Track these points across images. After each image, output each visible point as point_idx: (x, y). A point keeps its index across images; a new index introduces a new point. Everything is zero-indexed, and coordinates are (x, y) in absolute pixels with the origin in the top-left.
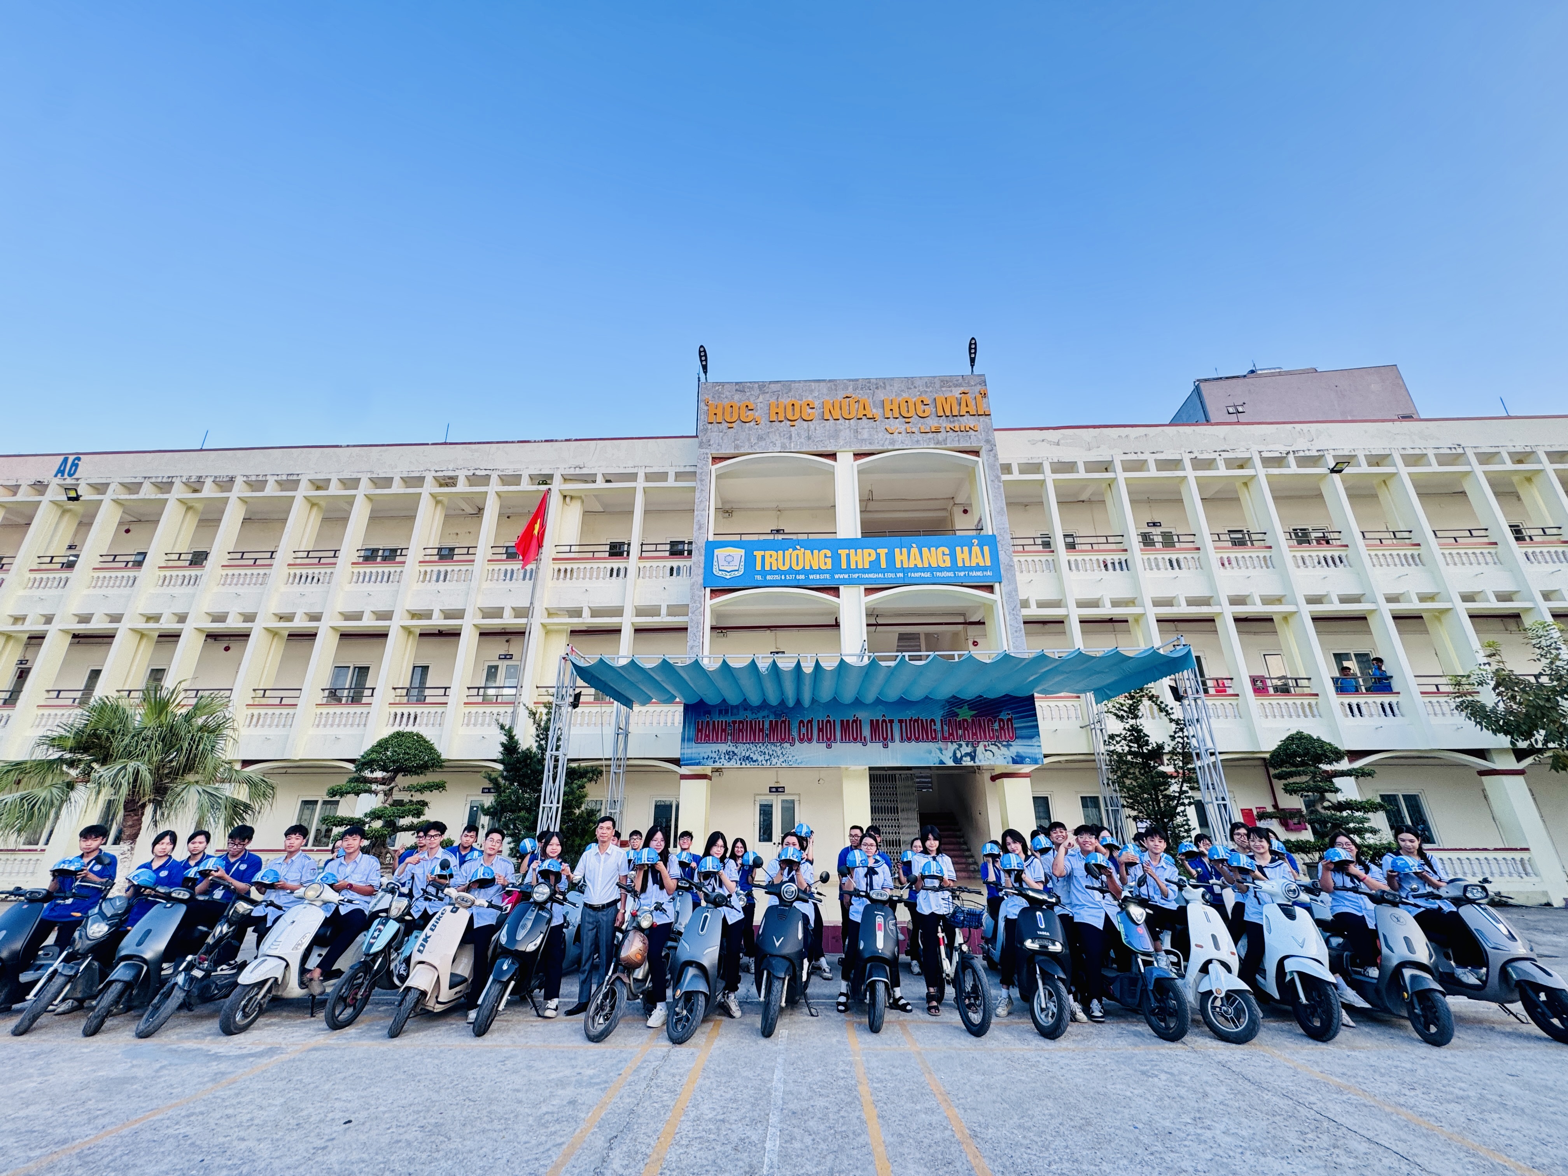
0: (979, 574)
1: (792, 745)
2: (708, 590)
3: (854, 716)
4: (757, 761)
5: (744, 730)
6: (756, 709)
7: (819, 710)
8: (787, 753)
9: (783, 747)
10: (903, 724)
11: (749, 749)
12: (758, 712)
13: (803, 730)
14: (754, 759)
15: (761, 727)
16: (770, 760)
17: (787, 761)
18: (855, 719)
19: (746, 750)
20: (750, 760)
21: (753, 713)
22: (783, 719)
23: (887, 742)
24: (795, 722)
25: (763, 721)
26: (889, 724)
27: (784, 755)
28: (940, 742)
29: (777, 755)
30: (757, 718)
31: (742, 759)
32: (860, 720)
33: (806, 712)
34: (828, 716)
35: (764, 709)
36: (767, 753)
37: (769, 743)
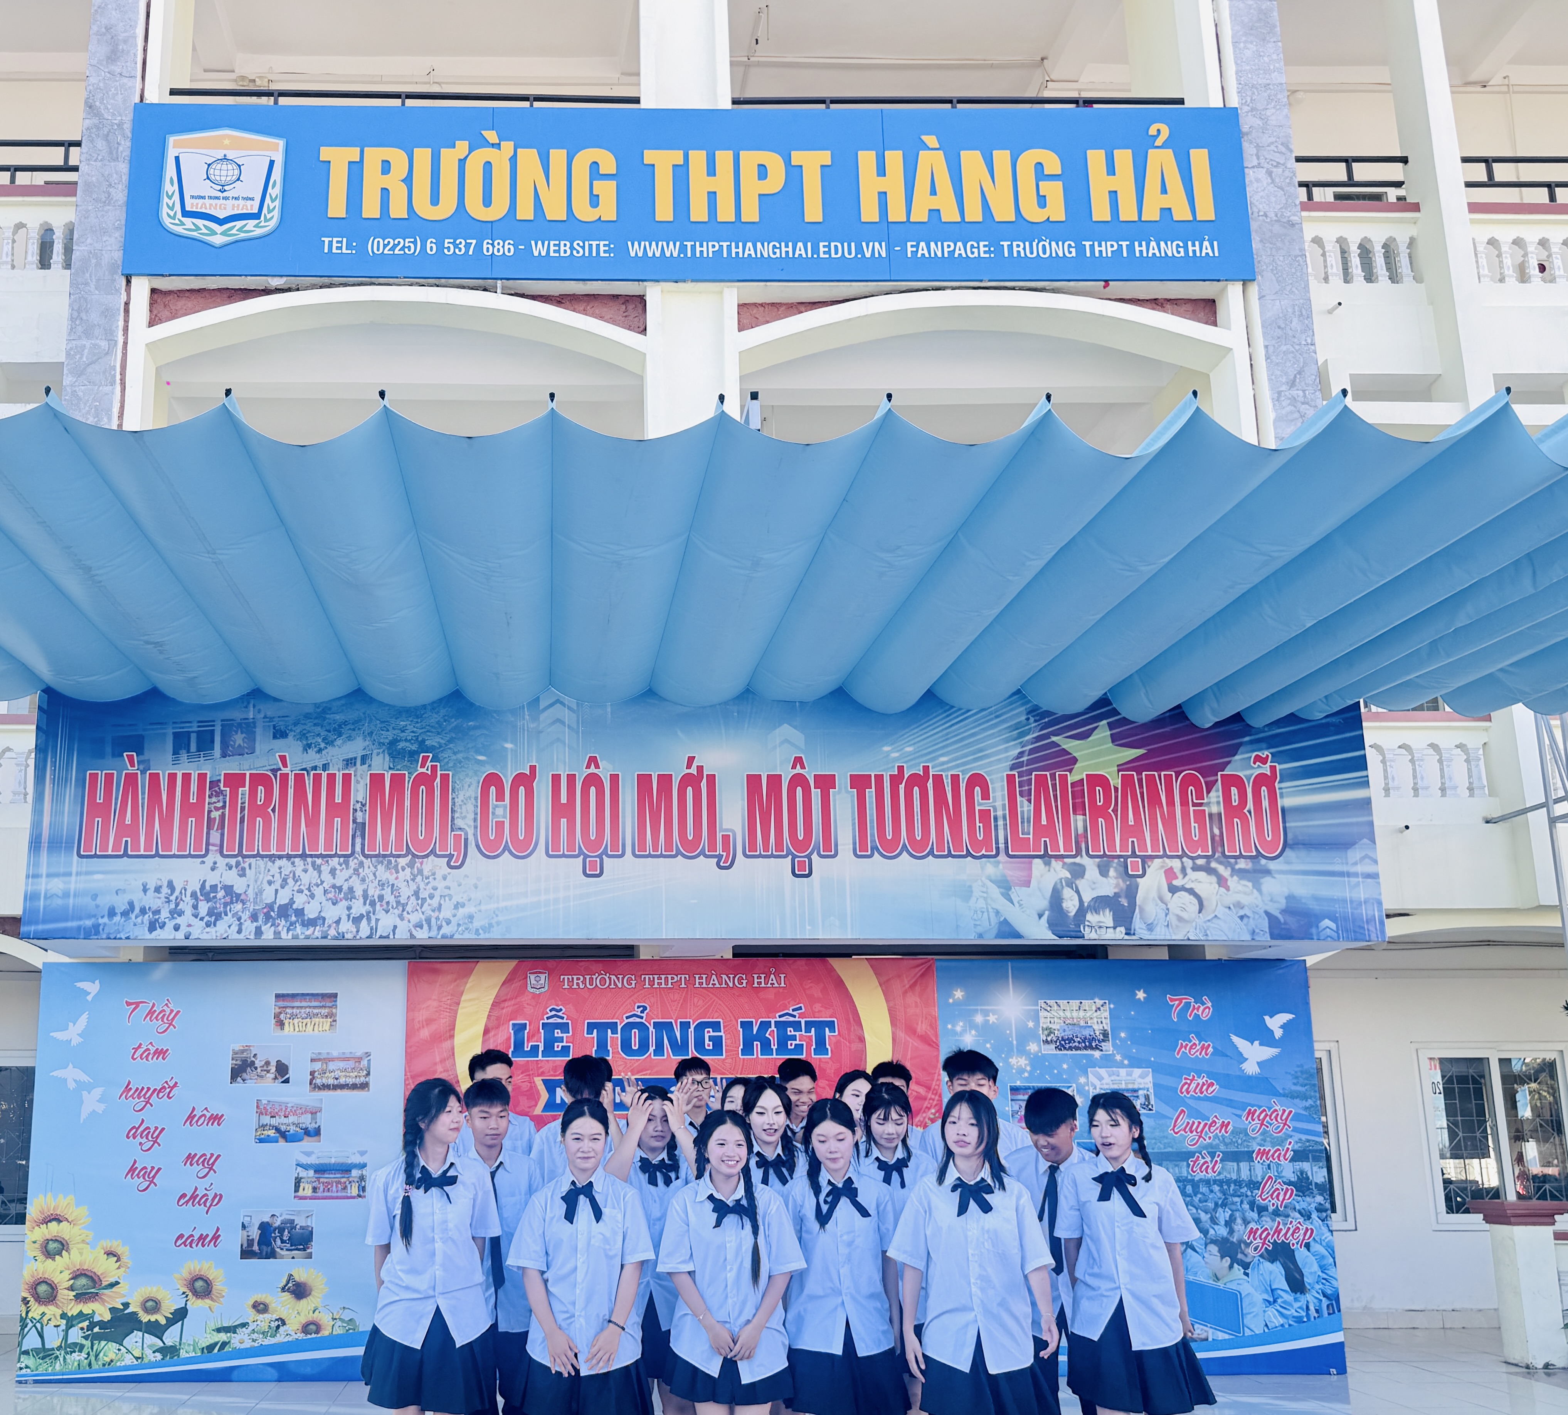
0: (1171, 249)
1: (456, 863)
2: (141, 288)
3: (691, 760)
4: (320, 922)
5: (273, 810)
6: (323, 733)
7: (558, 740)
8: (437, 894)
9: (420, 872)
10: (871, 794)
11: (290, 881)
12: (330, 743)
13: (499, 811)
14: (311, 913)
15: (338, 799)
16: (369, 919)
17: (433, 921)
18: (693, 770)
19: (278, 881)
20: (294, 918)
21: (307, 747)
22: (424, 770)
23: (809, 857)
24: (468, 780)
25: (347, 778)
26: (816, 794)
27: (424, 900)
28: (1002, 857)
29: (398, 903)
30: (325, 767)
31: (261, 917)
32: (711, 779)
33: (509, 746)
34: (593, 761)
35: (354, 733)
36: (359, 893)
37: (366, 856)
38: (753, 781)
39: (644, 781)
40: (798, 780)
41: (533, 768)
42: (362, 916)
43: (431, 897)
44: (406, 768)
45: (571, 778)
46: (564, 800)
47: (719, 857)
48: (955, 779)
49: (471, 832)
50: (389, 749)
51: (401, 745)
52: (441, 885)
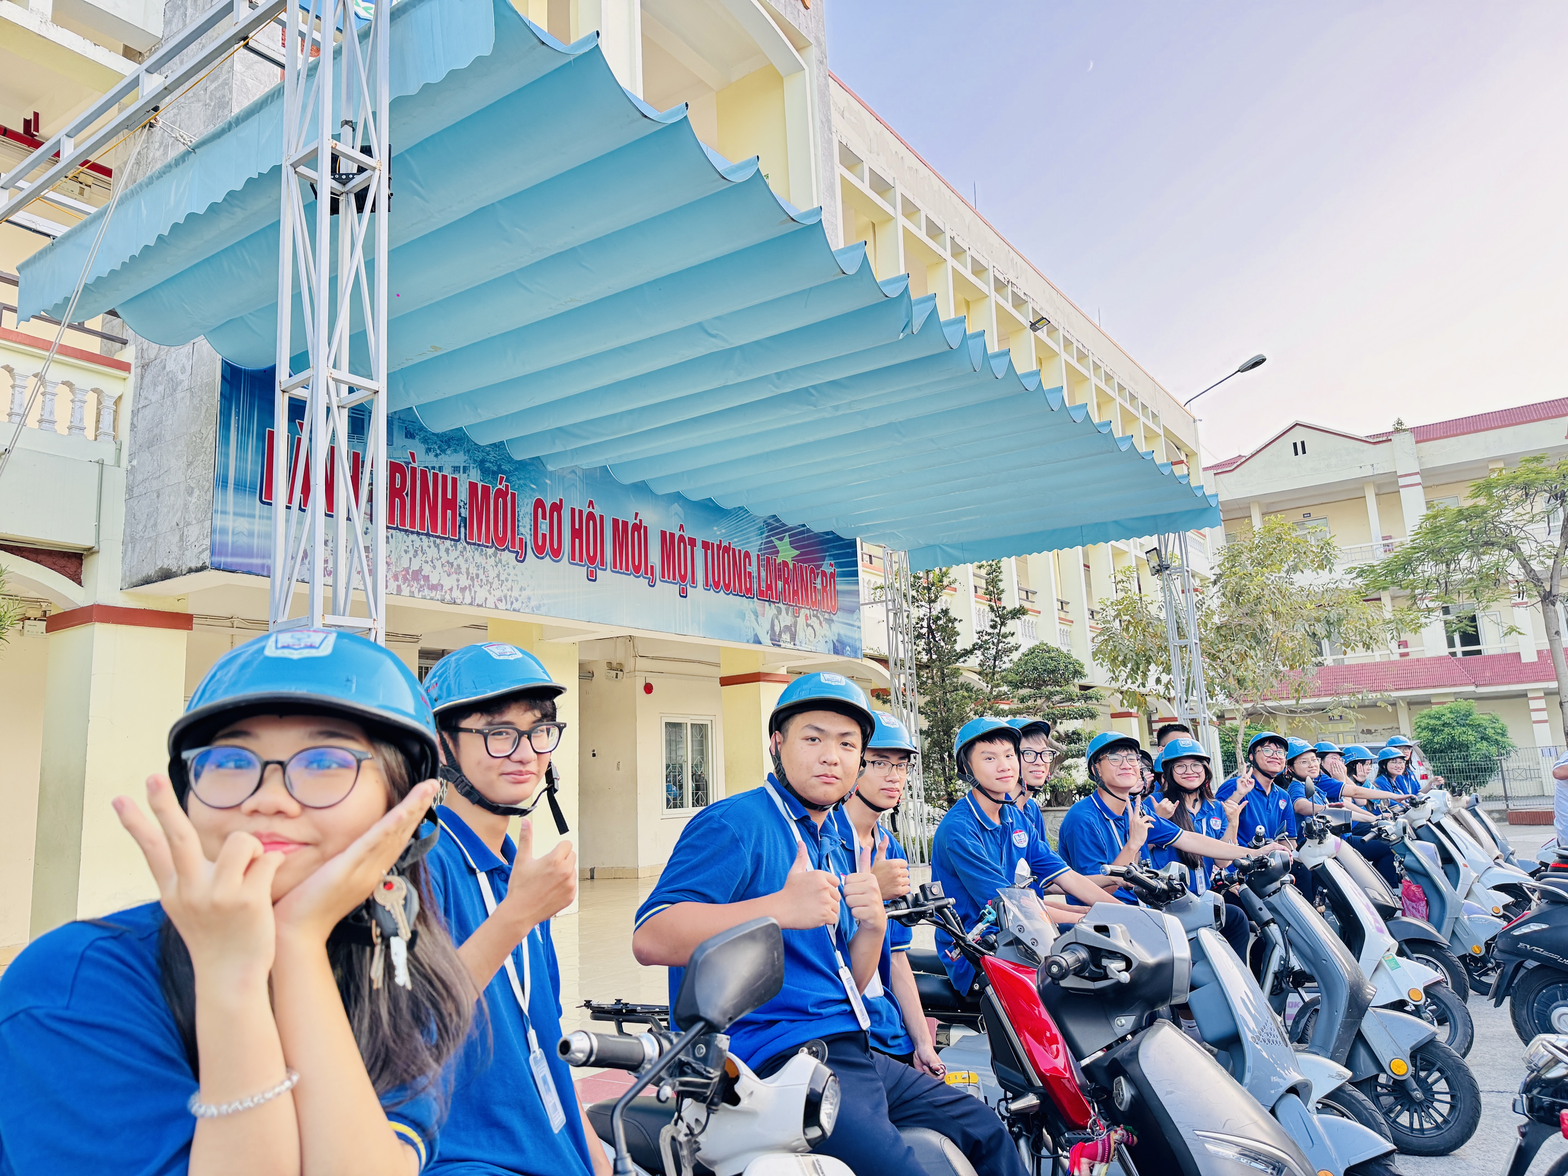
1: (520, 559)
3: (637, 514)
4: (440, 588)
5: (407, 494)
6: (438, 442)
7: (573, 484)
8: (510, 578)
9: (500, 561)
10: (709, 552)
11: (419, 552)
12: (443, 451)
13: (544, 527)
14: (434, 581)
15: (449, 496)
16: (470, 590)
17: (508, 598)
18: (638, 522)
19: (412, 552)
20: (422, 583)
21: (428, 450)
22: (500, 487)
23: (686, 585)
24: (526, 500)
25: (454, 481)
26: (689, 547)
27: (503, 581)
28: (755, 599)
29: (487, 581)
30: (440, 469)
31: (400, 577)
32: (646, 528)
33: (548, 481)
34: (591, 503)
35: (458, 448)
36: (464, 570)
37: (468, 543)
38: (663, 533)
39: (615, 522)
40: (682, 538)
41: (561, 500)
42: (466, 588)
43: (507, 580)
44: (490, 482)
45: (581, 512)
46: (577, 527)
47: (649, 578)
48: (740, 551)
49: (528, 537)
50: (480, 465)
51: (488, 465)
52: (512, 572)
